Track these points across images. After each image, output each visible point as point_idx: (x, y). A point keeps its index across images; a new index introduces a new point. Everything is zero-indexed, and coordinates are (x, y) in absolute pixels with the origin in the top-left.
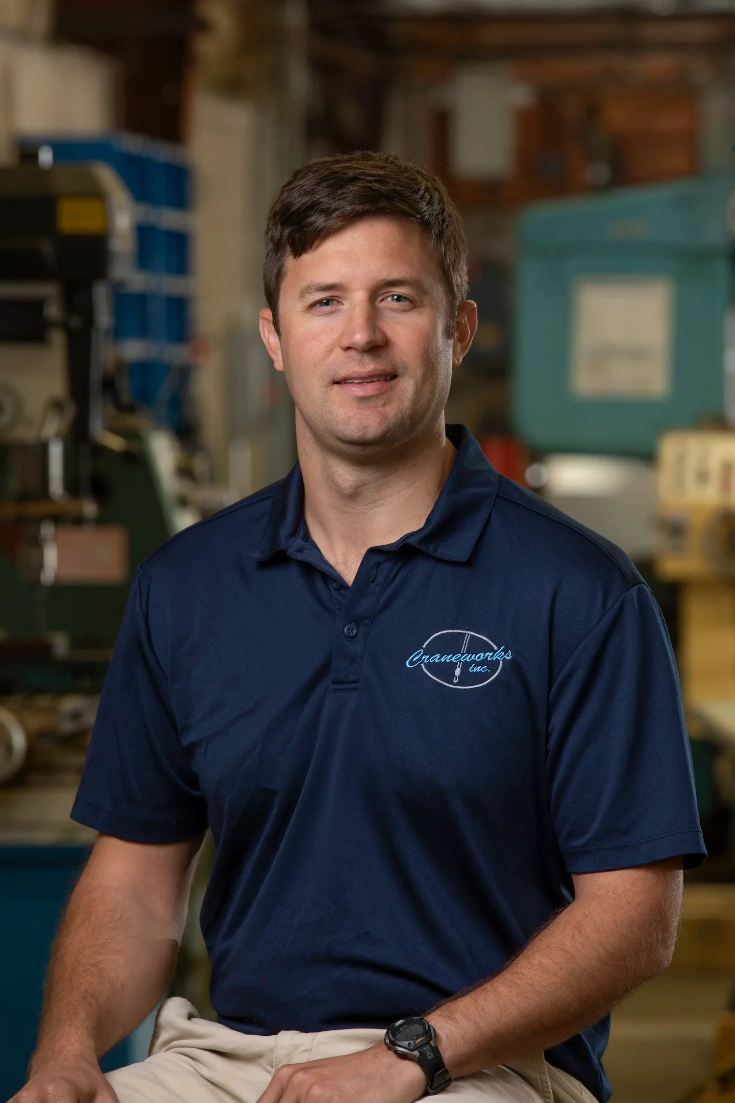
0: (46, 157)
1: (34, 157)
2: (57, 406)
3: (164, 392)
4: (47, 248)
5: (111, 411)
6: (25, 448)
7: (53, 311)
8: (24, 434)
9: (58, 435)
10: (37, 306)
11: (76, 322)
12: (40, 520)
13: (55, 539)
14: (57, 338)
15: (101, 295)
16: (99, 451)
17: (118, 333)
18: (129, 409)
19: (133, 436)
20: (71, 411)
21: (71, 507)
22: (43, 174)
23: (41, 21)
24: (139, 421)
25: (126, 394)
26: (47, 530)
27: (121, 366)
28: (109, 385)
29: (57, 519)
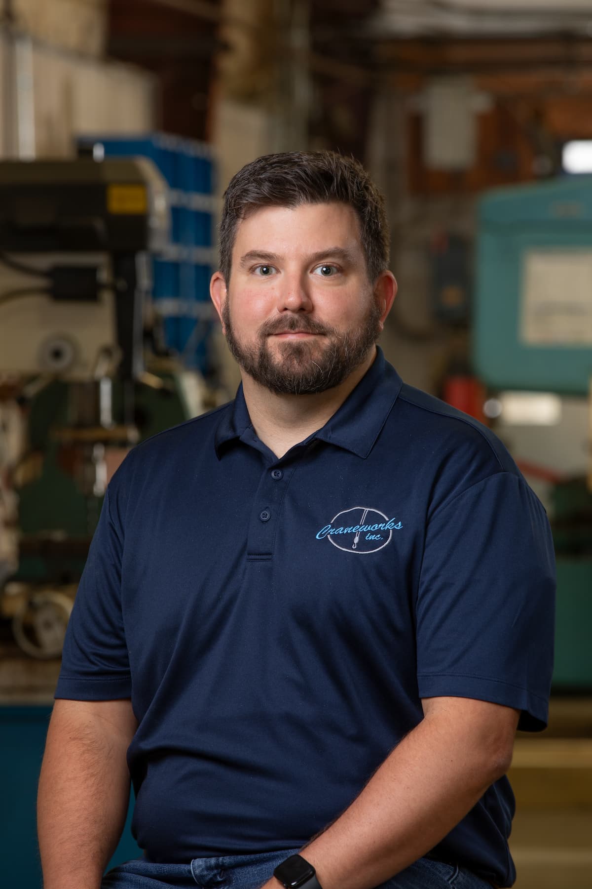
0: (99, 152)
1: (90, 152)
2: (107, 352)
3: (192, 340)
4: (99, 225)
5: (150, 356)
6: (81, 385)
7: (104, 276)
8: (80, 374)
9: (107, 375)
10: (92, 271)
11: (122, 284)
12: (93, 443)
13: (105, 459)
14: (107, 298)
15: (143, 263)
16: (141, 388)
17: (156, 294)
18: (164, 354)
19: (167, 376)
20: (118, 355)
21: (118, 433)
22: (97, 166)
23: (95, 42)
24: (173, 364)
25: (162, 342)
26: (99, 452)
27: (159, 320)
28: (148, 335)
29: (107, 443)
